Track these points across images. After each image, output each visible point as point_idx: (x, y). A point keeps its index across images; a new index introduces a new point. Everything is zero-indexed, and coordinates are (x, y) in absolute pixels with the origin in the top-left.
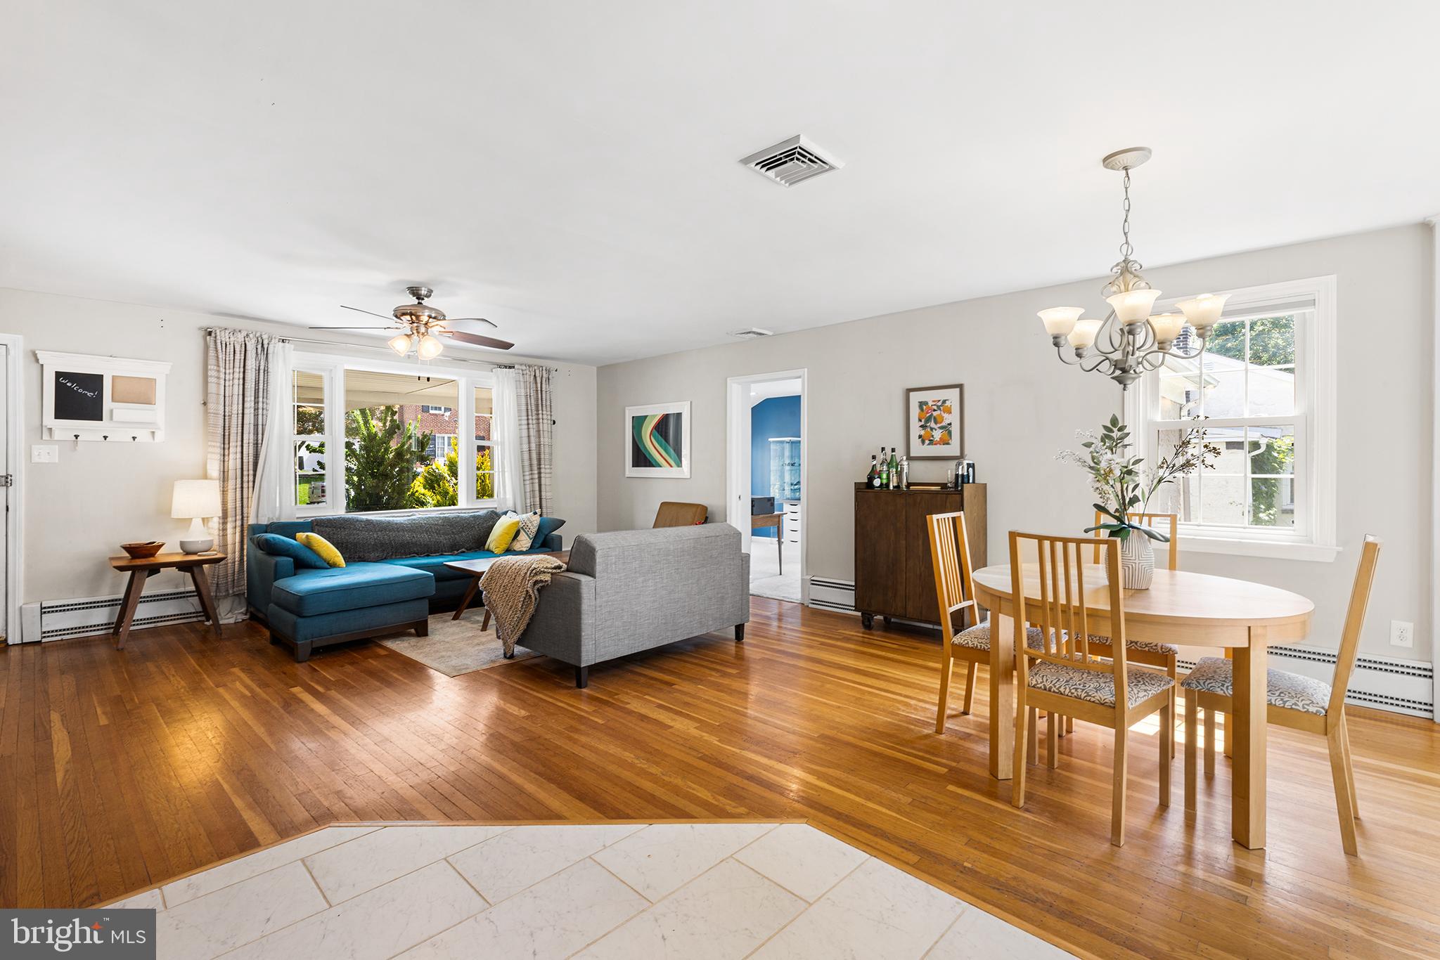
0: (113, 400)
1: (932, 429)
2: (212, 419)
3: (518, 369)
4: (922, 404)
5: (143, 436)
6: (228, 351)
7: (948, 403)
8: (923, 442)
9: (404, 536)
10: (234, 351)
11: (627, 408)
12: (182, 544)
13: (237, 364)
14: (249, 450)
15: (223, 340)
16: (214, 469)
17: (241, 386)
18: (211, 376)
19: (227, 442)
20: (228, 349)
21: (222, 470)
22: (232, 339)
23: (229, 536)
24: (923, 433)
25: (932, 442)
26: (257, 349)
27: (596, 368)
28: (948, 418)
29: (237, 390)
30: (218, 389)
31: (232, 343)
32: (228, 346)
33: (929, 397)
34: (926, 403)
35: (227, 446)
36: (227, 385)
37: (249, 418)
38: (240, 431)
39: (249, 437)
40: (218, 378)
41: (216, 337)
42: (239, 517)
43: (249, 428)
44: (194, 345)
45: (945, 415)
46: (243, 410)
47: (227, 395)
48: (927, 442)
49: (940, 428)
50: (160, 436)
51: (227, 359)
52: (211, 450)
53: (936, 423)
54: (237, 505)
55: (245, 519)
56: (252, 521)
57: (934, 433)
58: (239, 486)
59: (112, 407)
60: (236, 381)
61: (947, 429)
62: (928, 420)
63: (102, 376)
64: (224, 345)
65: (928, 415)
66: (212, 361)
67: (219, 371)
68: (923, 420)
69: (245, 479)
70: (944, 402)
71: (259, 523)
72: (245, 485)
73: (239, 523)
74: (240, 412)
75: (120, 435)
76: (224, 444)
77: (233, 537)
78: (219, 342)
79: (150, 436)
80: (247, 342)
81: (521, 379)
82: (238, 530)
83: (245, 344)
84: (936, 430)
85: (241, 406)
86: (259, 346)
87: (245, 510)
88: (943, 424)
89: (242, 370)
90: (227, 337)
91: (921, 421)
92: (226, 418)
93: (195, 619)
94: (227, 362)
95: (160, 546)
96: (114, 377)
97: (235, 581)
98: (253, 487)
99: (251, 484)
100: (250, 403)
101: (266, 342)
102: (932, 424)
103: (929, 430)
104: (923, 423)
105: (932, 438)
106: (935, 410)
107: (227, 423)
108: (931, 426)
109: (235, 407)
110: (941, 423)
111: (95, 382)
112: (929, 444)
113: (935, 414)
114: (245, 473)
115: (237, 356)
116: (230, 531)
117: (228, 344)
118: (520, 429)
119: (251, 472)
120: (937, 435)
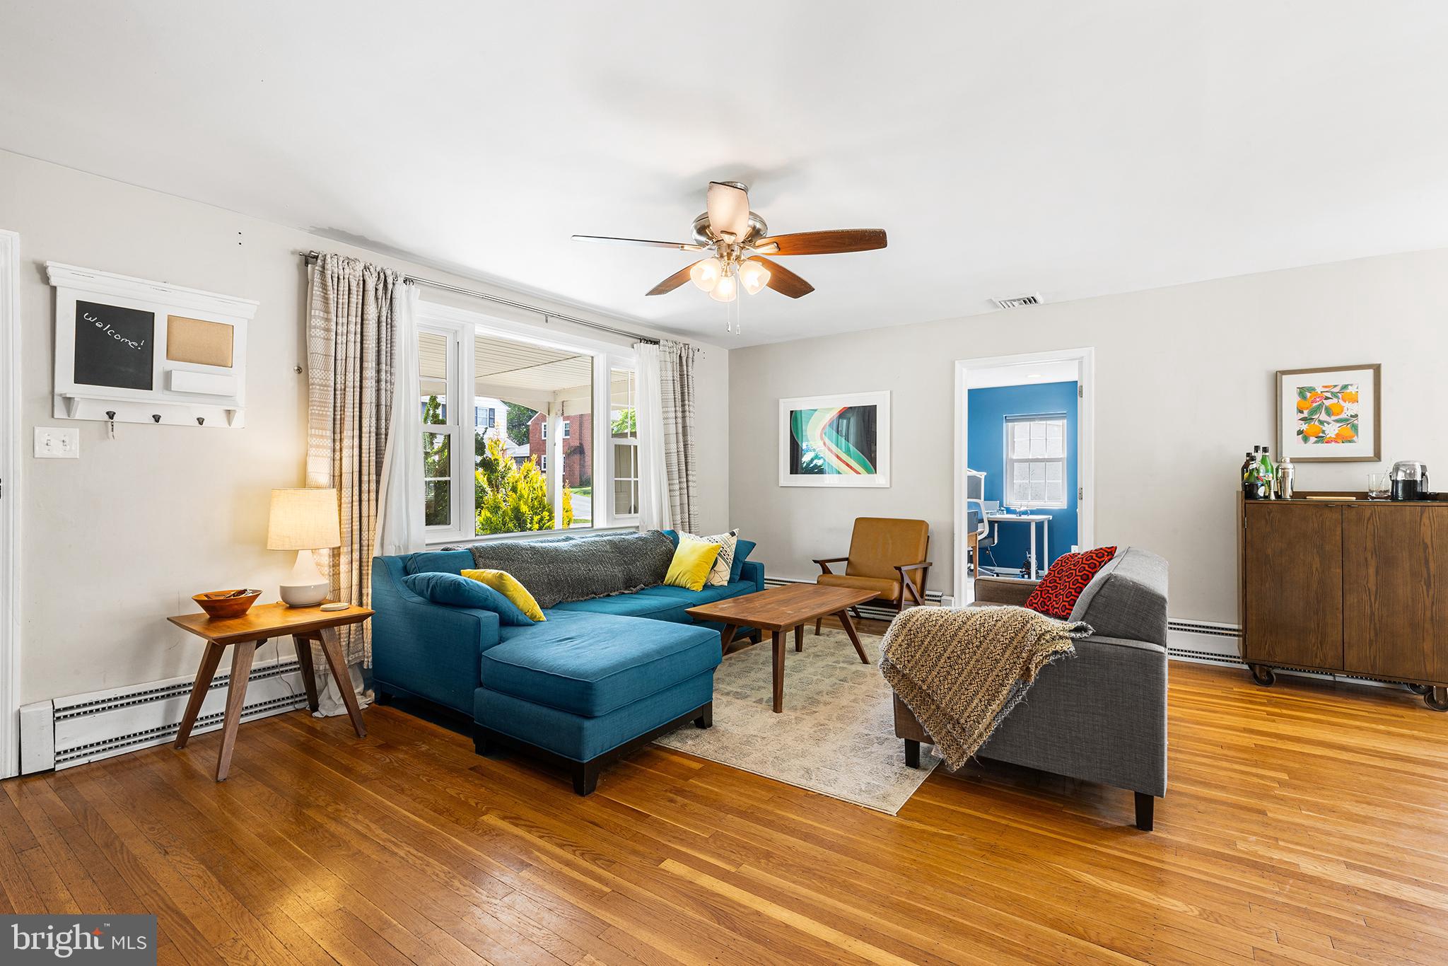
0: (168, 357)
1: (1321, 422)
2: (316, 394)
3: (664, 346)
4: (1302, 392)
5: (214, 417)
6: (341, 289)
7: (1351, 389)
8: (1306, 440)
9: (580, 569)
10: (349, 289)
11: (781, 400)
12: (285, 592)
13: (353, 312)
14: (369, 442)
15: (336, 270)
16: (320, 470)
17: (358, 345)
18: (315, 327)
19: (338, 430)
20: (341, 285)
21: (332, 474)
22: (347, 271)
23: (342, 575)
24: (1304, 427)
25: (1320, 439)
26: (376, 289)
27: (727, 351)
28: (1349, 409)
29: (353, 350)
30: (327, 347)
31: (347, 277)
32: (342, 281)
33: (1318, 382)
34: (1311, 389)
35: (338, 437)
36: (339, 341)
37: (369, 396)
38: (357, 413)
39: (369, 423)
40: (328, 330)
41: (323, 267)
42: (356, 546)
43: (369, 410)
44: (286, 277)
45: (1346, 405)
46: (361, 381)
47: (339, 357)
48: (1313, 439)
49: (1337, 421)
50: (238, 420)
51: (340, 301)
52: (314, 441)
53: (1329, 415)
54: (354, 528)
55: (365, 548)
56: (376, 552)
57: (1326, 427)
58: (356, 498)
59: (168, 369)
60: (351, 337)
61: (1351, 423)
62: (1314, 411)
63: (151, 316)
64: (336, 280)
65: (1315, 405)
66: (317, 302)
67: (327, 320)
68: (1306, 412)
69: (365, 487)
70: (1345, 387)
71: (386, 554)
72: (365, 497)
73: (356, 555)
74: (357, 384)
75: (178, 414)
76: (334, 433)
77: (347, 577)
78: (329, 273)
79: (223, 416)
80: (367, 278)
81: (668, 359)
82: (356, 565)
83: (364, 281)
84: (1328, 423)
85: (358, 375)
86: (381, 286)
87: (365, 534)
88: (1343, 416)
89: (359, 320)
90: (341, 267)
91: (1301, 412)
92: (337, 392)
93: (291, 708)
94: (340, 306)
95: (256, 594)
96: (171, 319)
97: (351, 645)
98: (377, 501)
99: (373, 495)
100: (370, 373)
101: (390, 280)
102: (1323, 417)
103: (1317, 423)
104: (1306, 414)
105: (1321, 435)
106: (1327, 398)
107: (338, 401)
108: (1321, 418)
109: (350, 376)
110: (1338, 414)
111: (141, 323)
112: (1316, 442)
113: (1327, 403)
114: (365, 478)
115: (354, 300)
116: (344, 568)
117: (341, 277)
118: (665, 424)
119: (373, 477)
120: (1332, 430)
